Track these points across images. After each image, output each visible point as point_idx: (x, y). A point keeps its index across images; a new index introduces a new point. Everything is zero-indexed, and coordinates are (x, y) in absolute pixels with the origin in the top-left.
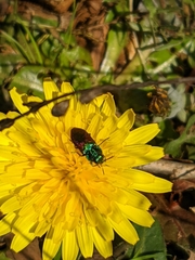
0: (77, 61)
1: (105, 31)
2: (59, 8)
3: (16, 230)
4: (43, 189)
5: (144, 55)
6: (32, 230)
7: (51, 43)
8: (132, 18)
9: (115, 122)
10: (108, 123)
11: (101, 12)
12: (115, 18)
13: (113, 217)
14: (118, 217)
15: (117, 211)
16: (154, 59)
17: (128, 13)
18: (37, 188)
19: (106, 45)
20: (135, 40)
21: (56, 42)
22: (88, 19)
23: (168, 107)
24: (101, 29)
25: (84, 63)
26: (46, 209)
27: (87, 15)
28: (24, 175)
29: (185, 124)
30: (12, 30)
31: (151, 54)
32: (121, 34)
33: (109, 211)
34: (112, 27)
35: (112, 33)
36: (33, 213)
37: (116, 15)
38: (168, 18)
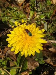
0: (23, 17)
1: (30, 11)
2: (19, 5)
3: (16, 49)
4: (21, 42)
5: (38, 16)
6: (19, 50)
7: (17, 13)
8: (35, 8)
9: (36, 29)
10: (34, 29)
11: (29, 6)
12: (32, 8)
13: (35, 48)
14: (36, 48)
15: (36, 46)
16: (40, 17)
17: (35, 7)
18: (20, 42)
19: (30, 14)
20: (36, 13)
21: (18, 12)
22: (26, 8)
23: (44, 27)
24: (28, 10)
25: (25, 17)
26: (21, 46)
27: (26, 7)
28: (17, 39)
29: (47, 31)
30: (9, 9)
31: (39, 16)
32: (33, 11)
33: (34, 46)
34: (31, 10)
35: (31, 11)
36: (19, 47)
37: (32, 7)
38: (43, 8)
